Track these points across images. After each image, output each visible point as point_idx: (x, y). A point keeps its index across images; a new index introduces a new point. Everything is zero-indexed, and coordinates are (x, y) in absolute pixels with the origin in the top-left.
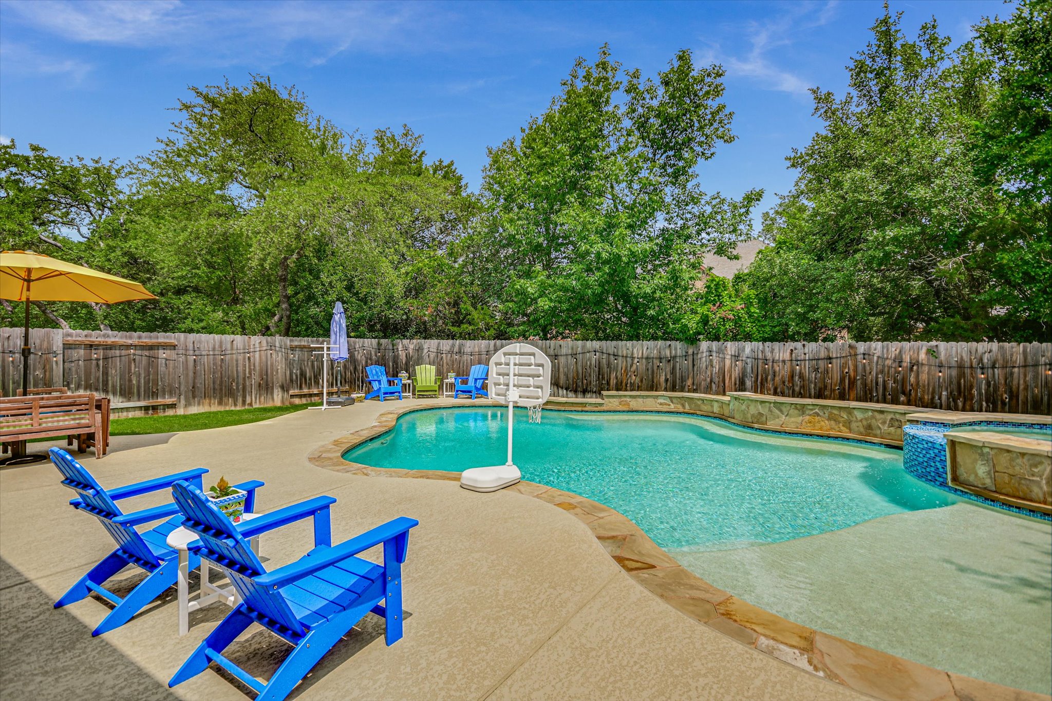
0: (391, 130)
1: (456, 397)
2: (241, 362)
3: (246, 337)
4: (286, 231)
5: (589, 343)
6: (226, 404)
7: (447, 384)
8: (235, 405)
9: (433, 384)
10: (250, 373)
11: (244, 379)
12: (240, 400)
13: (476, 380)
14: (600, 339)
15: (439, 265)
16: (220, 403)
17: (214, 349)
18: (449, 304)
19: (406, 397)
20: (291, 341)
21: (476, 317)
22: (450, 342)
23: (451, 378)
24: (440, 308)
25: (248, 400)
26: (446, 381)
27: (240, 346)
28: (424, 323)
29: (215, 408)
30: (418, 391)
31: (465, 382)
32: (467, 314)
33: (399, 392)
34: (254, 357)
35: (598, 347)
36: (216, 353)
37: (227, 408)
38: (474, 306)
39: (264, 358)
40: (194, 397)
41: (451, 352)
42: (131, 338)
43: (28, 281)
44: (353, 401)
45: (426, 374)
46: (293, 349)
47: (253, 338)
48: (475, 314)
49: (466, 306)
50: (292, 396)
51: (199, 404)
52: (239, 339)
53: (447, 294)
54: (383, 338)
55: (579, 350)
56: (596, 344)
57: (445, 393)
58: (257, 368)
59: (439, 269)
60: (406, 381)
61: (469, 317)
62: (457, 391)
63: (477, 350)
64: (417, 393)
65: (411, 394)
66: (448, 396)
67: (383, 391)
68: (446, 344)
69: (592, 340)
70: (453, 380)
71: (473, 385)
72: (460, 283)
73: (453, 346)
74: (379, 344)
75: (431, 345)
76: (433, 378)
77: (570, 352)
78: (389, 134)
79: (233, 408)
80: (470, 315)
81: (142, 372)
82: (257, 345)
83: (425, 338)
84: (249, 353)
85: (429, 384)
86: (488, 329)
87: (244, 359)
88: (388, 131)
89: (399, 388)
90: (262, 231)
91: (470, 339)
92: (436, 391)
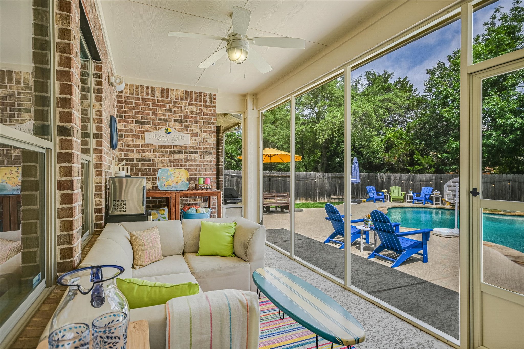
0: (373, 70)
1: (414, 203)
2: (313, 183)
3: (315, 173)
4: (334, 129)
5: (504, 176)
6: (308, 200)
7: (408, 196)
8: (311, 201)
9: (400, 195)
10: (316, 188)
11: (314, 190)
12: (313, 199)
13: (426, 195)
14: (513, 173)
15: (400, 135)
16: (306, 200)
17: (304, 178)
18: (406, 155)
19: (386, 201)
20: (331, 174)
21: (423, 162)
22: (407, 174)
23: (410, 193)
24: (402, 157)
25: (316, 200)
26: (407, 194)
27: (313, 176)
28: (392, 165)
29: (305, 202)
30: (392, 199)
31: (418, 195)
32: (418, 160)
33: (383, 199)
34: (318, 181)
35: (511, 178)
36: (305, 179)
37: (308, 202)
38: (422, 156)
39: (321, 182)
40: (298, 197)
41: (408, 180)
42: (279, 174)
43: (270, 157)
44: (361, 202)
45: (396, 191)
46: (332, 178)
47: (317, 173)
48: (423, 161)
49: (417, 156)
50: (332, 199)
51: (299, 200)
52: (312, 174)
53: (405, 150)
54: (371, 173)
55: (497, 179)
56: (511, 176)
57: (407, 201)
58: (319, 186)
59: (400, 137)
60: (385, 194)
61: (419, 162)
62: (414, 200)
63: (424, 179)
64: (392, 200)
65: (388, 200)
66: (408, 202)
67: (375, 198)
68: (405, 176)
69: (506, 174)
70: (412, 194)
71: (424, 197)
72: (413, 144)
73: (410, 176)
74: (369, 176)
75: (396, 176)
76: (400, 193)
77: (489, 181)
78: (372, 72)
79: (310, 202)
80: (420, 160)
81: (283, 186)
82: (319, 176)
83: (393, 173)
84: (316, 179)
85: (397, 195)
86: (430, 168)
87: (314, 182)
88: (372, 70)
89: (382, 197)
90: (325, 130)
91: (420, 173)
92: (402, 199)
